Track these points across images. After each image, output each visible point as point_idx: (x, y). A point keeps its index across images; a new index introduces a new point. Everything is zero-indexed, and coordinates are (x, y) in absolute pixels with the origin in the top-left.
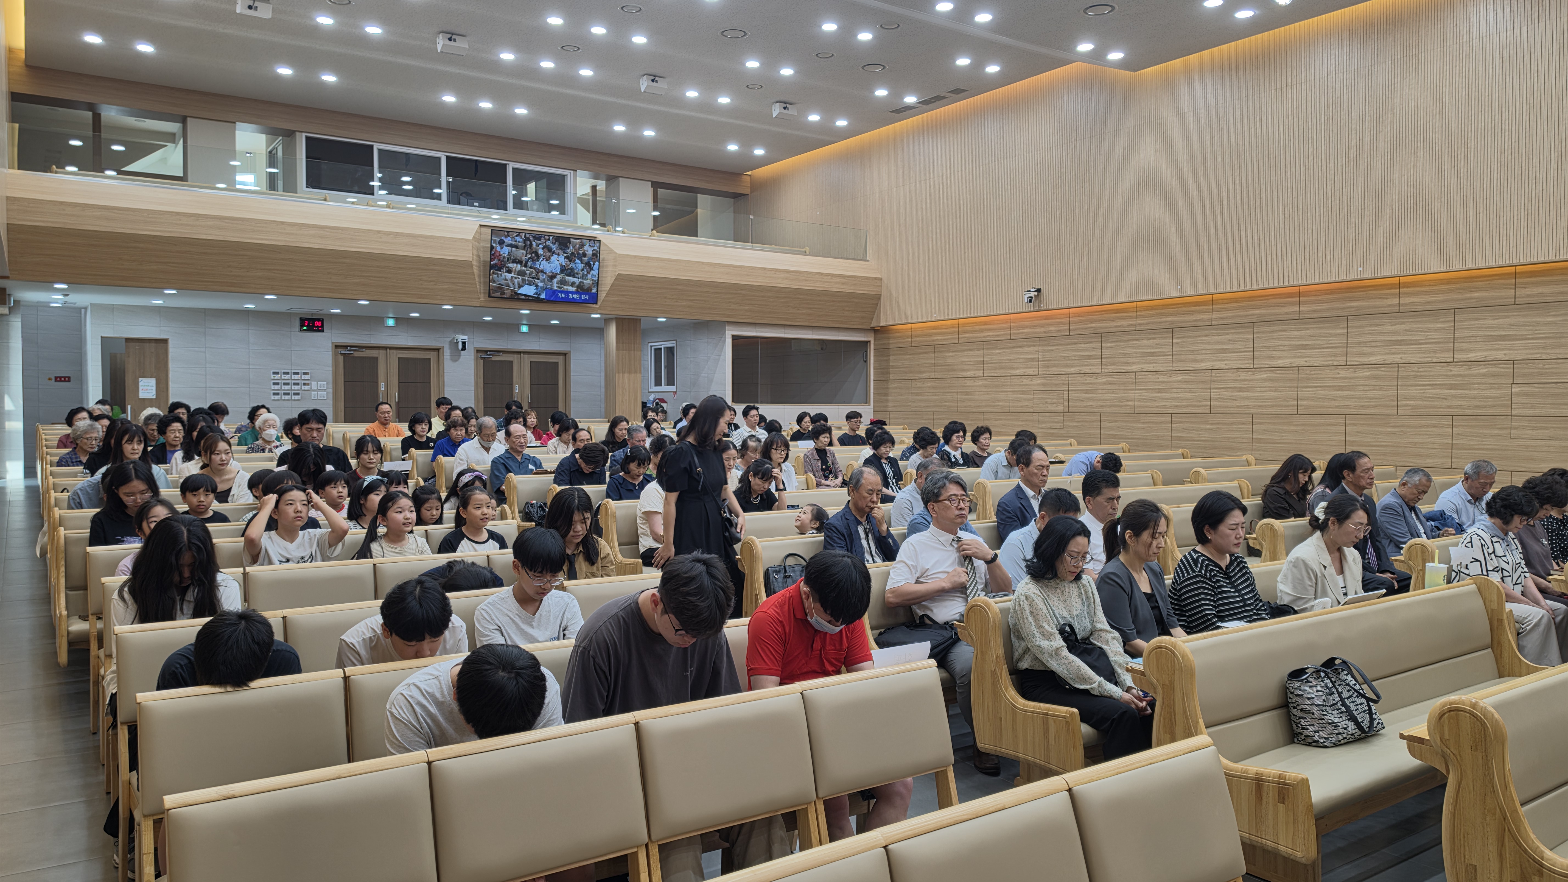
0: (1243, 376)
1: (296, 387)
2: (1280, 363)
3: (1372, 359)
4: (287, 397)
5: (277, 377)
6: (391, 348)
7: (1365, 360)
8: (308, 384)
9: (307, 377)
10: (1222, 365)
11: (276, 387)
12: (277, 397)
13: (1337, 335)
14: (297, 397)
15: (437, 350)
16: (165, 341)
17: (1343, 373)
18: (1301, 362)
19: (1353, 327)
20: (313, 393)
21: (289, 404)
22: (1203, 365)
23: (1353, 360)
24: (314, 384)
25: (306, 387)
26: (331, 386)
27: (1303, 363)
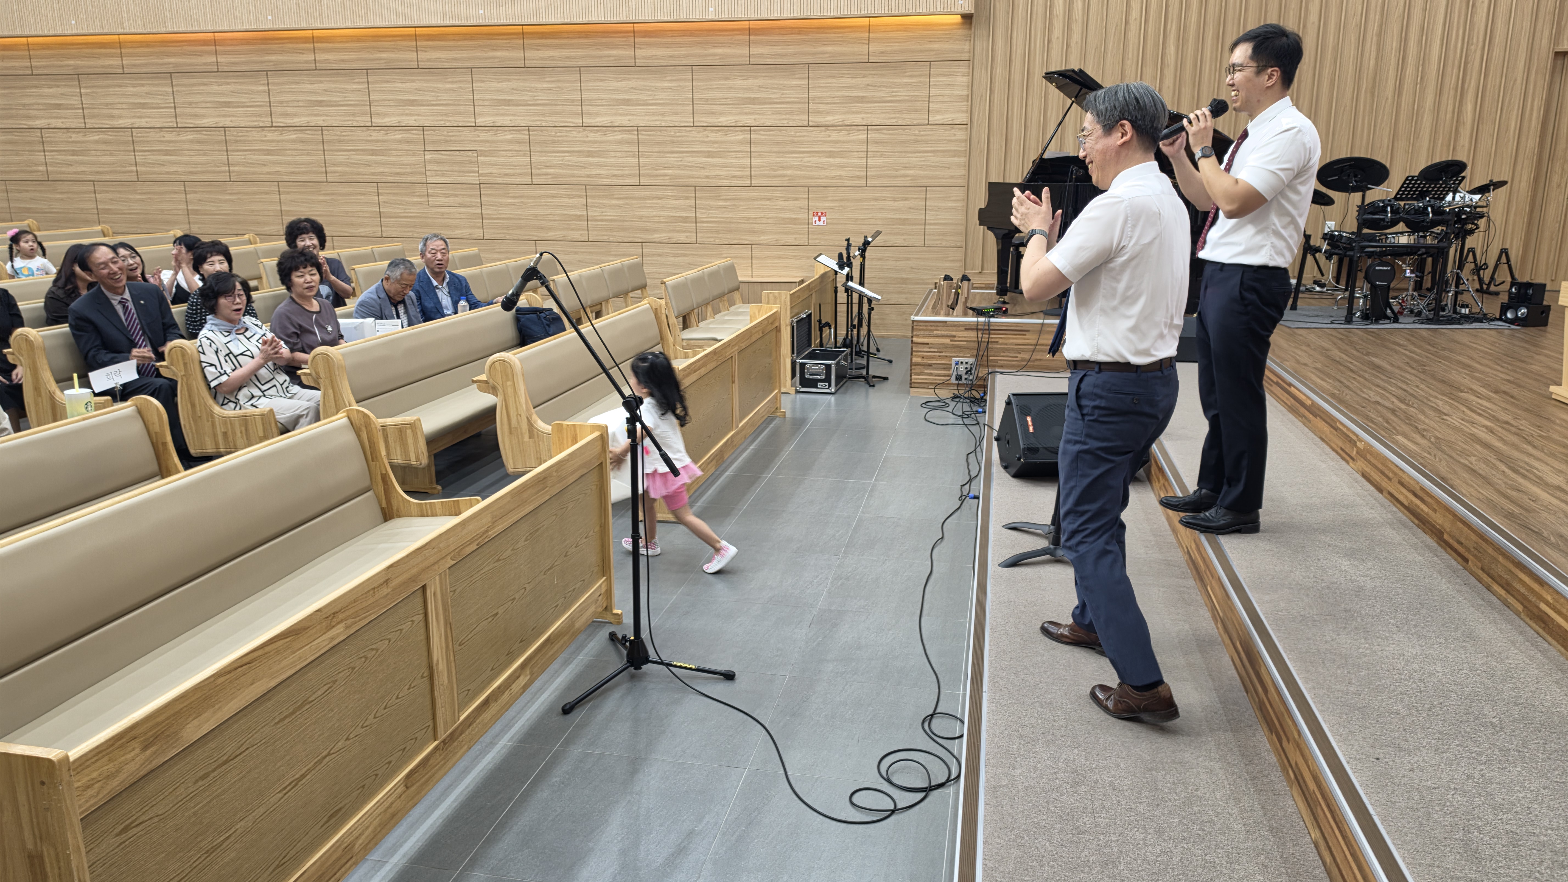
0: (168, 136)
2: (205, 122)
3: (296, 121)
7: (289, 121)
10: (142, 122)
13: (259, 92)
17: (270, 136)
18: (227, 122)
19: (274, 84)
22: (121, 123)
23: (279, 121)
27: (228, 124)
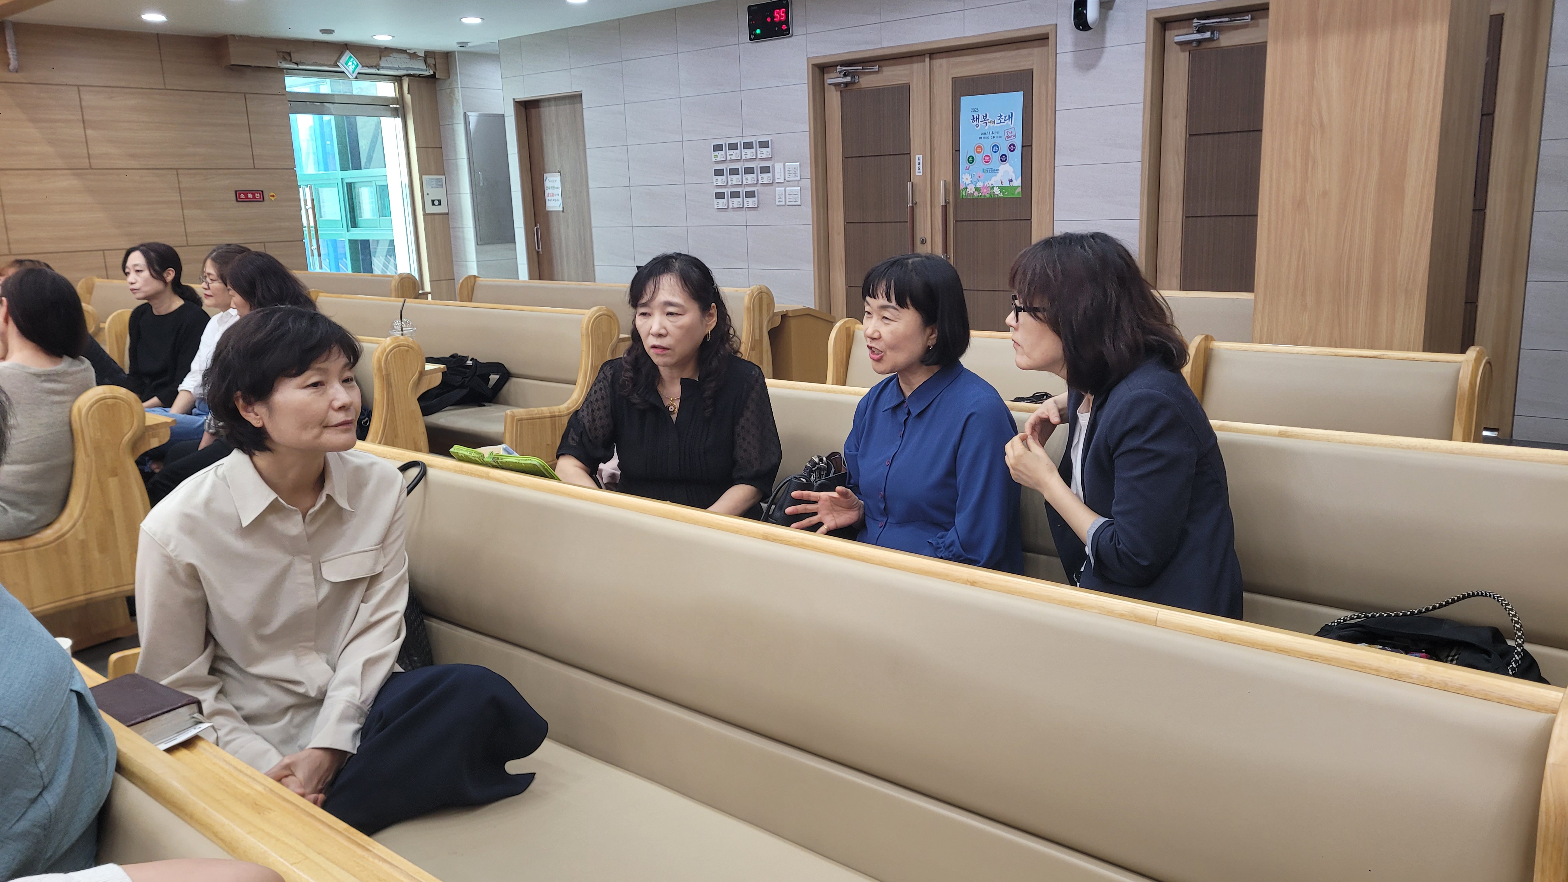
1: (750, 178)
4: (736, 203)
5: (720, 155)
6: (933, 53)
8: (765, 170)
9: (765, 152)
11: (721, 180)
12: (722, 203)
14: (751, 202)
15: (1041, 39)
16: (576, 98)
20: (779, 190)
21: (739, 217)
24: (778, 167)
25: (766, 178)
26: (808, 172)
